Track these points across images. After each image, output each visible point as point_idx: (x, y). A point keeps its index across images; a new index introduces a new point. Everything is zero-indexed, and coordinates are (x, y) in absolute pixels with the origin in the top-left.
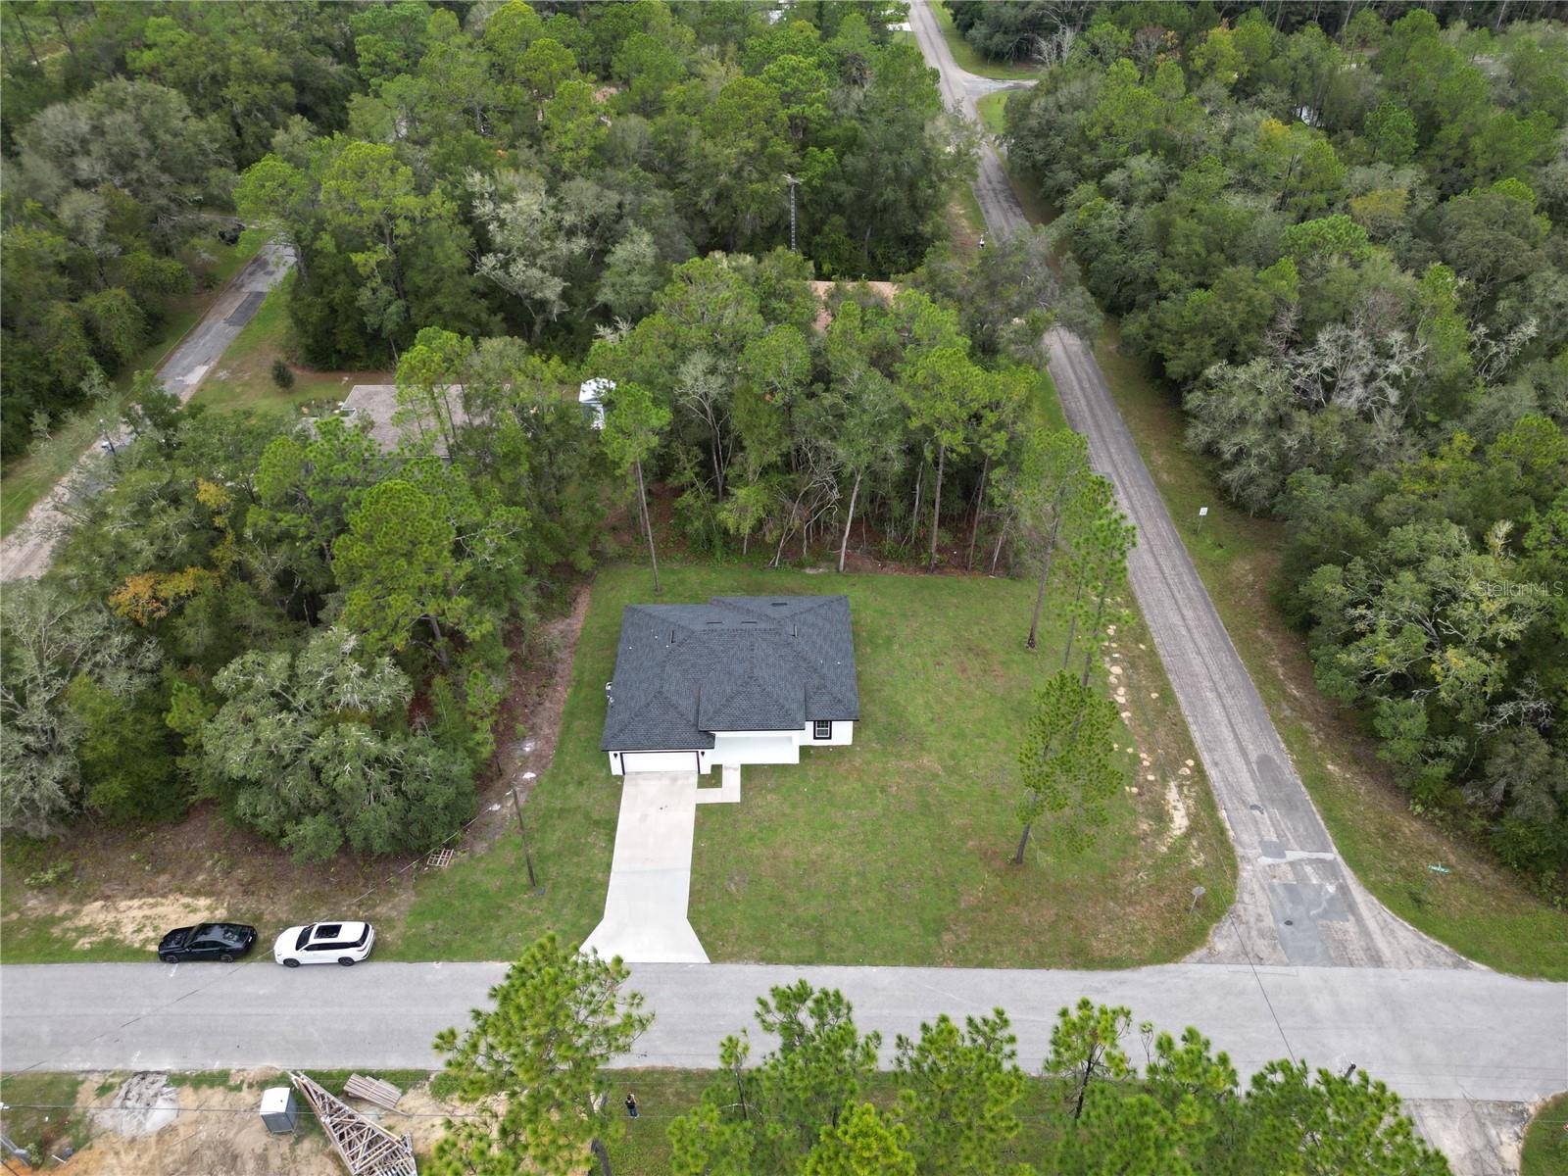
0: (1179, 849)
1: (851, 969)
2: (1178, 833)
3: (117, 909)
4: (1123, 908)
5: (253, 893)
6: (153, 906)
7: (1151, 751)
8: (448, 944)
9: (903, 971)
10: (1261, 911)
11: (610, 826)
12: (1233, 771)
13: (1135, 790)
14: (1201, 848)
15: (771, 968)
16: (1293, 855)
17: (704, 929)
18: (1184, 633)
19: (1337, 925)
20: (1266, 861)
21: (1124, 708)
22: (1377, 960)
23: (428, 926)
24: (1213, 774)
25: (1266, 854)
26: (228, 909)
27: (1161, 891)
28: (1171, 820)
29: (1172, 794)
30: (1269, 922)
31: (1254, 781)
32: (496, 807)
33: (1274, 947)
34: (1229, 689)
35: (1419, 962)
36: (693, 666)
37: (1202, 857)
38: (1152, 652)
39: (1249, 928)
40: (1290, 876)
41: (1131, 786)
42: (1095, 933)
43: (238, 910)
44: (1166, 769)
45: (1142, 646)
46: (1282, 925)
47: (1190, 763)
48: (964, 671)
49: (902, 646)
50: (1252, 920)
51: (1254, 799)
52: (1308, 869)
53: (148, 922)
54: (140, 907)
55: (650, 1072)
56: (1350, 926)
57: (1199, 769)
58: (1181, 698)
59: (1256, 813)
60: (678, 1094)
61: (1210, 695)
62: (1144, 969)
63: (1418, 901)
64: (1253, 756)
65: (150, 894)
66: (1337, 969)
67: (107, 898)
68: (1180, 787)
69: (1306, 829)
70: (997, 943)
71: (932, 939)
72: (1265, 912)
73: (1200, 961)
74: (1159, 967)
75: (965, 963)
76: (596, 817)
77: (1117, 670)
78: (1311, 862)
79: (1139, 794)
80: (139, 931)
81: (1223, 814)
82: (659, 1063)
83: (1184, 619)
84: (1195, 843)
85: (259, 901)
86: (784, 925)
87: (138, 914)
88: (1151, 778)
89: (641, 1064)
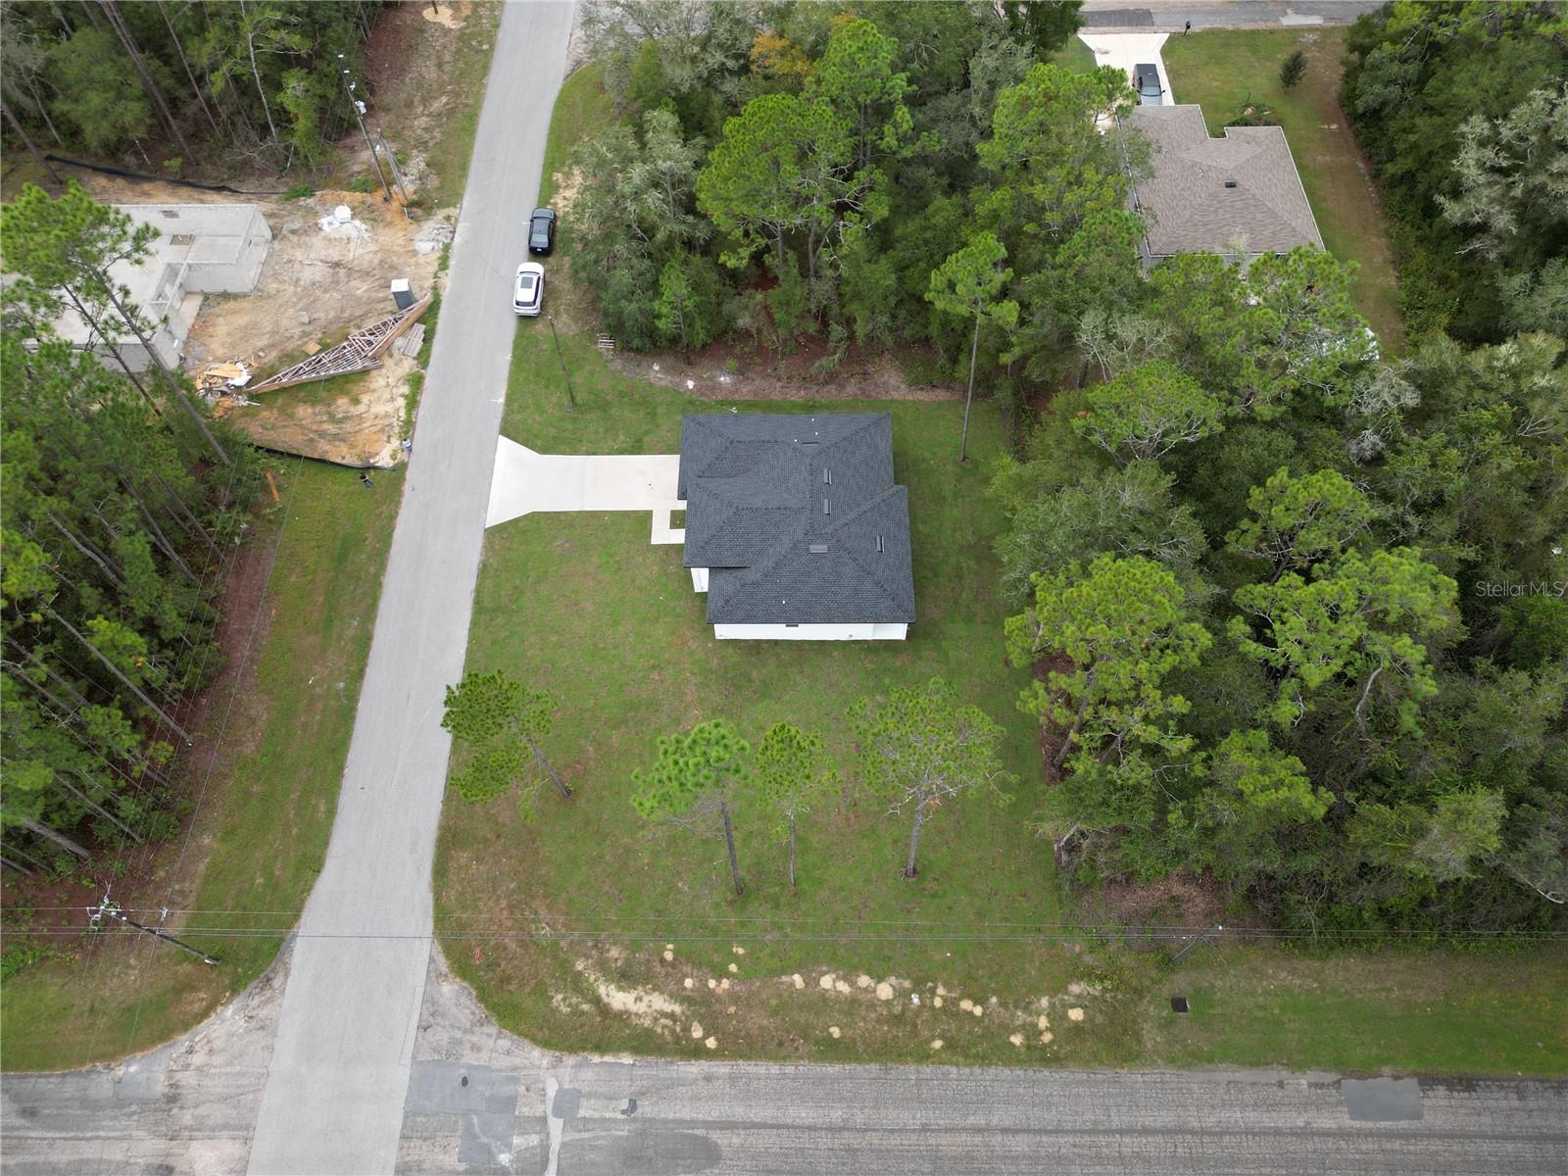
0: (577, 983)
1: (466, 633)
2: (602, 990)
3: (581, 182)
4: (508, 897)
7: (734, 997)
8: (527, 360)
10: (485, 1054)
11: (637, 448)
12: (695, 1098)
13: (669, 956)
14: (577, 1013)
15: (475, 572)
16: (556, 1125)
17: (520, 524)
18: (971, 1120)
19: (456, 1143)
20: (552, 1091)
21: (812, 982)
23: (545, 346)
24: (694, 1069)
25: (561, 1092)
27: (522, 944)
28: (620, 988)
29: (660, 1002)
30: (469, 1058)
31: (679, 1122)
32: (656, 368)
33: (436, 1050)
34: (850, 1150)
37: (565, 1010)
38: (924, 1056)
39: (465, 1032)
40: (526, 1111)
41: (675, 952)
42: (480, 860)
44: (702, 1005)
45: (938, 1044)
46: (463, 1072)
47: (712, 1044)
50: (474, 1039)
51: (646, 1109)
52: (534, 1140)
55: (400, 494)
57: (697, 1052)
58: (833, 1069)
59: (624, 1104)
61: (837, 1115)
62: (430, 897)
64: (716, 1136)
66: (400, 1116)
67: (593, 175)
68: (672, 1016)
69: (593, 1164)
72: (483, 1058)
73: (432, 959)
74: (431, 913)
76: (646, 438)
77: (885, 991)
78: (545, 1148)
79: (662, 961)
81: (627, 1059)
82: (405, 500)
83: (1004, 1131)
84: (585, 1007)
86: (517, 582)
88: (688, 983)
89: (407, 488)
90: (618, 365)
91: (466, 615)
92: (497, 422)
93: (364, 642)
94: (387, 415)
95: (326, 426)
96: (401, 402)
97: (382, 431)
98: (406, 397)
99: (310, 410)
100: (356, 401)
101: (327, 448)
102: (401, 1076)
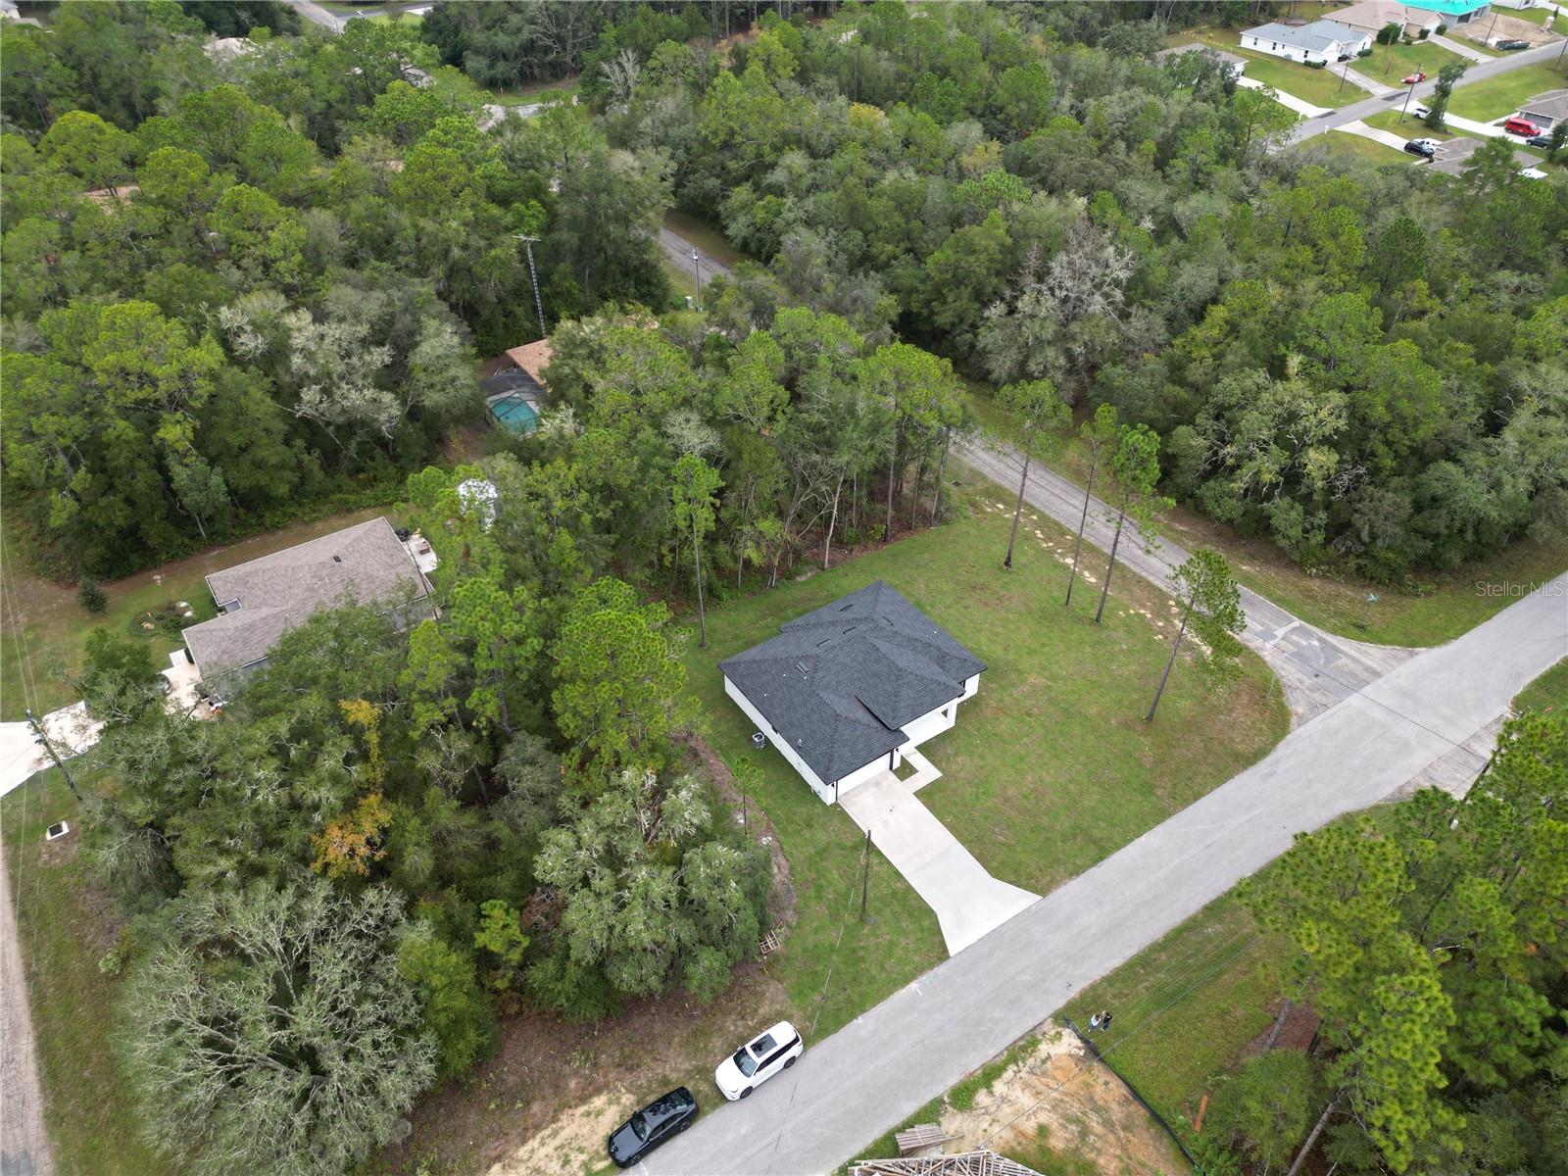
1: (1130, 847)
3: (520, 1161)
4: (1230, 716)
5: (639, 1066)
6: (555, 1134)
7: (1143, 606)
8: (849, 1000)
9: (1159, 829)
10: (1297, 676)
11: (867, 844)
13: (1160, 637)
15: (1083, 877)
16: (1279, 633)
17: (1012, 877)
19: (1339, 663)
20: (1270, 644)
22: (1377, 674)
23: (817, 998)
25: (1266, 640)
26: (629, 1091)
30: (1308, 681)
33: (1325, 694)
35: (1394, 663)
36: (838, 683)
38: (1079, 539)
39: (1302, 690)
40: (1290, 647)
41: (1155, 635)
42: (1232, 740)
43: (640, 1087)
44: (1163, 614)
45: (1069, 537)
46: (1315, 679)
47: (1172, 603)
48: (986, 604)
49: (932, 606)
50: (1298, 685)
52: (1294, 637)
53: (566, 1150)
54: (542, 1144)
55: (1084, 994)
56: (1344, 660)
60: (1115, 996)
63: (1362, 627)
65: (538, 1128)
66: (1364, 689)
67: (498, 1158)
69: (1271, 614)
70: (1189, 779)
71: (1153, 798)
72: (1300, 676)
73: (1299, 725)
75: (1186, 803)
76: (850, 844)
77: (1070, 561)
78: (1291, 632)
79: (1166, 638)
80: (566, 1162)
82: (1085, 984)
85: (650, 1069)
86: (1059, 844)
87: (549, 1149)
88: (1161, 624)
89: (1074, 993)
90: (790, 916)
91: (1118, 857)
92: (941, 970)
93: (1214, 910)
94: (1026, 1086)
95: (1098, 1129)
96: (999, 1087)
97: (1044, 1074)
98: (989, 1086)
99: (1101, 1161)
100: (1043, 1131)
101: (1114, 1106)
102: (1354, 701)
